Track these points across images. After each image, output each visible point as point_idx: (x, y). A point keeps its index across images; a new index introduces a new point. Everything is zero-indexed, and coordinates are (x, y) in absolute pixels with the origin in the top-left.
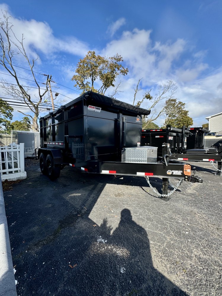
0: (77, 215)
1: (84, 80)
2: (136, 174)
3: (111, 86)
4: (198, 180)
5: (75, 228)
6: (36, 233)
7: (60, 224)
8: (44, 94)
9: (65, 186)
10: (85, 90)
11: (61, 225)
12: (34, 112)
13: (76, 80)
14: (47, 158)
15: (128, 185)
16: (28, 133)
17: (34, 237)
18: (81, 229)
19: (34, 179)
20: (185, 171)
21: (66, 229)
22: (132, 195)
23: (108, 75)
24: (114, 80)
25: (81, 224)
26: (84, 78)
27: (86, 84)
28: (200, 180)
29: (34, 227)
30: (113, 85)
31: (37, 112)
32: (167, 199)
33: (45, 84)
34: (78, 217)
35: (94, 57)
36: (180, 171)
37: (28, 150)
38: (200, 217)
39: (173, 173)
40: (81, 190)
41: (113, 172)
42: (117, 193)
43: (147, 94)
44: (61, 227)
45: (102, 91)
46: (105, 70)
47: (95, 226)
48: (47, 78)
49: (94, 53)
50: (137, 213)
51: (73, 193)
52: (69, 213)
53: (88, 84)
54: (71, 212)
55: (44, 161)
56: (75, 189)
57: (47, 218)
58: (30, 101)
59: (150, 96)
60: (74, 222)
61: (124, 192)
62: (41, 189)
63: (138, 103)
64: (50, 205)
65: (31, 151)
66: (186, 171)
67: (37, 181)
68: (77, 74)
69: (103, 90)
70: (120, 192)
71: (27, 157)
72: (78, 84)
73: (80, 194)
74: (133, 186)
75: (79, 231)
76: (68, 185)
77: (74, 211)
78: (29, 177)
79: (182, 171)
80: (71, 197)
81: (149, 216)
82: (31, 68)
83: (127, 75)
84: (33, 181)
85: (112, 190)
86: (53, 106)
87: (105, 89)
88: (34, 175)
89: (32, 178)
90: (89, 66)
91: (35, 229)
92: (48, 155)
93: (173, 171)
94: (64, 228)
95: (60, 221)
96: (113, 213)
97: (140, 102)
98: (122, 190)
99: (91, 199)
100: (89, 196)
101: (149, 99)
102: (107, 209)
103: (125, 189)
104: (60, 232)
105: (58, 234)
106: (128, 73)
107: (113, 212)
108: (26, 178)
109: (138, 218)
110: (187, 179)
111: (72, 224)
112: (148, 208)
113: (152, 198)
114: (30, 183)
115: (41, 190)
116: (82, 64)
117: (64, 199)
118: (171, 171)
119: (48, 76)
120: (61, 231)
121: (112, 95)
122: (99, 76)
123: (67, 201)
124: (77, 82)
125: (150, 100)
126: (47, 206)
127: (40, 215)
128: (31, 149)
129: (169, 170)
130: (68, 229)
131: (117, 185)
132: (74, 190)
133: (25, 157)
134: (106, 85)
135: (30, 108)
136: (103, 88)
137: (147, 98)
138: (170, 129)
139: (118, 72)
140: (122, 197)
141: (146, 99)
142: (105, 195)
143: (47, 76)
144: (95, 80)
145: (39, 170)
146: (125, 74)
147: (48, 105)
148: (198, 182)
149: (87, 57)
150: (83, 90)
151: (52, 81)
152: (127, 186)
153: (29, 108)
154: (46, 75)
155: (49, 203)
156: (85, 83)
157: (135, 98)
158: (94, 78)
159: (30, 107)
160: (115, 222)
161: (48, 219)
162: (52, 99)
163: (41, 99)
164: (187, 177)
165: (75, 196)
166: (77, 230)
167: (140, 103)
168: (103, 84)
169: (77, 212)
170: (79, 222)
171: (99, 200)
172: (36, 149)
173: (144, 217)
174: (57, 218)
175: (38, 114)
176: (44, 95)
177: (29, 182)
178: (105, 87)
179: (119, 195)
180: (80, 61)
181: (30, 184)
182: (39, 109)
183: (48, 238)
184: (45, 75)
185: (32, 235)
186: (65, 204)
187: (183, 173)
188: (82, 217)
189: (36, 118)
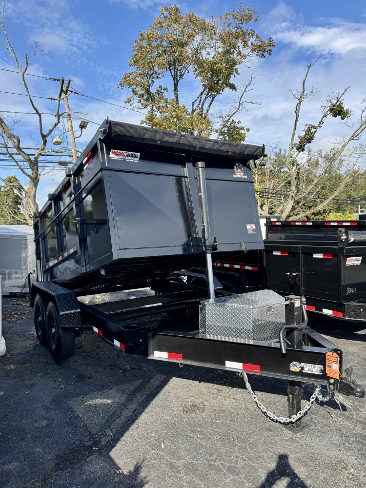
0: (91, 447)
1: (153, 81)
2: (224, 364)
3: (227, 90)
4: (352, 389)
5: (82, 473)
6: (13, 475)
7: (56, 462)
8: (51, 131)
9: (81, 377)
10: (154, 108)
11: (58, 464)
12: (28, 175)
13: (130, 86)
14: (48, 309)
15: (224, 384)
16: (12, 236)
17: (8, 481)
18: (92, 475)
19: (20, 358)
20: (328, 366)
21: (65, 474)
22: (223, 411)
23: (215, 63)
24: (236, 72)
25: (94, 466)
26: (152, 78)
27: (158, 92)
28: (359, 390)
29: (11, 462)
30: (233, 87)
31: (35, 175)
32: (300, 428)
33: (54, 99)
34: (92, 452)
35: (176, 21)
36: (319, 366)
37: (14, 276)
38: (351, 476)
39: (302, 368)
40: (114, 391)
41: (176, 358)
42: (190, 404)
43: (334, 102)
44: (57, 467)
45: (200, 106)
46: (208, 49)
47: (118, 473)
48: (61, 85)
49: (177, 11)
50: (211, 455)
51: (95, 398)
52: (77, 442)
53: (162, 91)
54: (82, 440)
55: (43, 315)
56: (101, 388)
57: (35, 448)
58: (19, 148)
59: (342, 108)
60: (83, 462)
61: (206, 404)
62: (31, 382)
63: (309, 130)
64: (44, 423)
65: (19, 278)
66: (330, 367)
67: (26, 363)
68: (134, 69)
69: (203, 105)
70: (199, 401)
71: (10, 293)
72: (136, 94)
73: (109, 401)
74: (235, 389)
75: (87, 479)
76: (89, 378)
77: (87, 438)
78: (10, 352)
79: (322, 367)
80: (90, 406)
81: (236, 462)
82: (22, 74)
83: (270, 54)
84: (18, 361)
85: (181, 394)
86: (74, 154)
87: (209, 100)
88: (21, 344)
89: (17, 355)
90: (165, 44)
91: (13, 466)
92: (51, 304)
93: (303, 364)
94: (62, 469)
95: (57, 457)
96: (163, 450)
97: (314, 127)
98: (206, 398)
99: (127, 413)
100: (125, 405)
101: (339, 117)
102: (154, 441)
103: (212, 396)
104: (54, 477)
105: (49, 480)
106: (273, 49)
107: (163, 447)
108: (5, 355)
109: (210, 465)
110: (333, 384)
111: (79, 465)
112: (241, 446)
113: (265, 422)
114: (12, 367)
115: (32, 385)
116: (144, 43)
117: (73, 412)
118: (298, 363)
119: (63, 81)
120: (57, 475)
121: (230, 114)
122: (192, 66)
123: (78, 417)
124: (133, 91)
125: (342, 119)
126: (38, 423)
127: (23, 441)
128: (20, 273)
129: (294, 363)
130: (69, 472)
131: (198, 382)
132: (98, 390)
133: (2, 293)
134: (211, 89)
135: (18, 165)
136: (204, 96)
137: (335, 116)
138: (347, 239)
139: (246, 51)
140: (197, 416)
141: (330, 117)
142: (161, 407)
143: (61, 81)
144: (181, 76)
145: (33, 331)
146: (266, 54)
147: (64, 154)
148: (355, 395)
149: (160, 23)
150: (149, 108)
151: (72, 92)
152: (220, 387)
153: (14, 163)
154: (59, 80)
155: (43, 418)
156: (153, 90)
157: (297, 116)
158: (179, 74)
159: (16, 162)
160: (161, 468)
161: (37, 450)
162: (71, 136)
163: (45, 142)
164: (332, 381)
165: (96, 406)
166: (84, 477)
167: (313, 130)
168: (204, 85)
169: (93, 441)
170: (92, 461)
171: (143, 417)
172: (31, 273)
173: (222, 465)
174: (53, 450)
175: (39, 180)
176: (53, 133)
177: (11, 363)
178: (208, 93)
179: (194, 408)
180: (140, 37)
181: (12, 370)
182: (39, 164)
183: (32, 485)
184: (55, 80)
185: (7, 477)
186: (74, 421)
187: (324, 371)
188: (100, 453)
189: (34, 189)
